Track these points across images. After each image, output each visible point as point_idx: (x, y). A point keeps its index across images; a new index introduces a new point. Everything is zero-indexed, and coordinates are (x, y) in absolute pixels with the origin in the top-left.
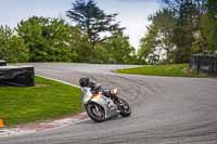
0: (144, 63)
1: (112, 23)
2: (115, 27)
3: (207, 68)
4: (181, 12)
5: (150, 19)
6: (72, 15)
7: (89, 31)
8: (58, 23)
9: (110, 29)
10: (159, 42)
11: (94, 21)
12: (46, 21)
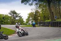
0: (27, 25)
1: (19, 15)
2: (20, 16)
3: (42, 25)
4: (36, 13)
5: (28, 14)
6: (10, 13)
7: (14, 17)
8: (6, 16)
9: (19, 17)
10: (30, 20)
11: (15, 15)
12: (3, 15)
